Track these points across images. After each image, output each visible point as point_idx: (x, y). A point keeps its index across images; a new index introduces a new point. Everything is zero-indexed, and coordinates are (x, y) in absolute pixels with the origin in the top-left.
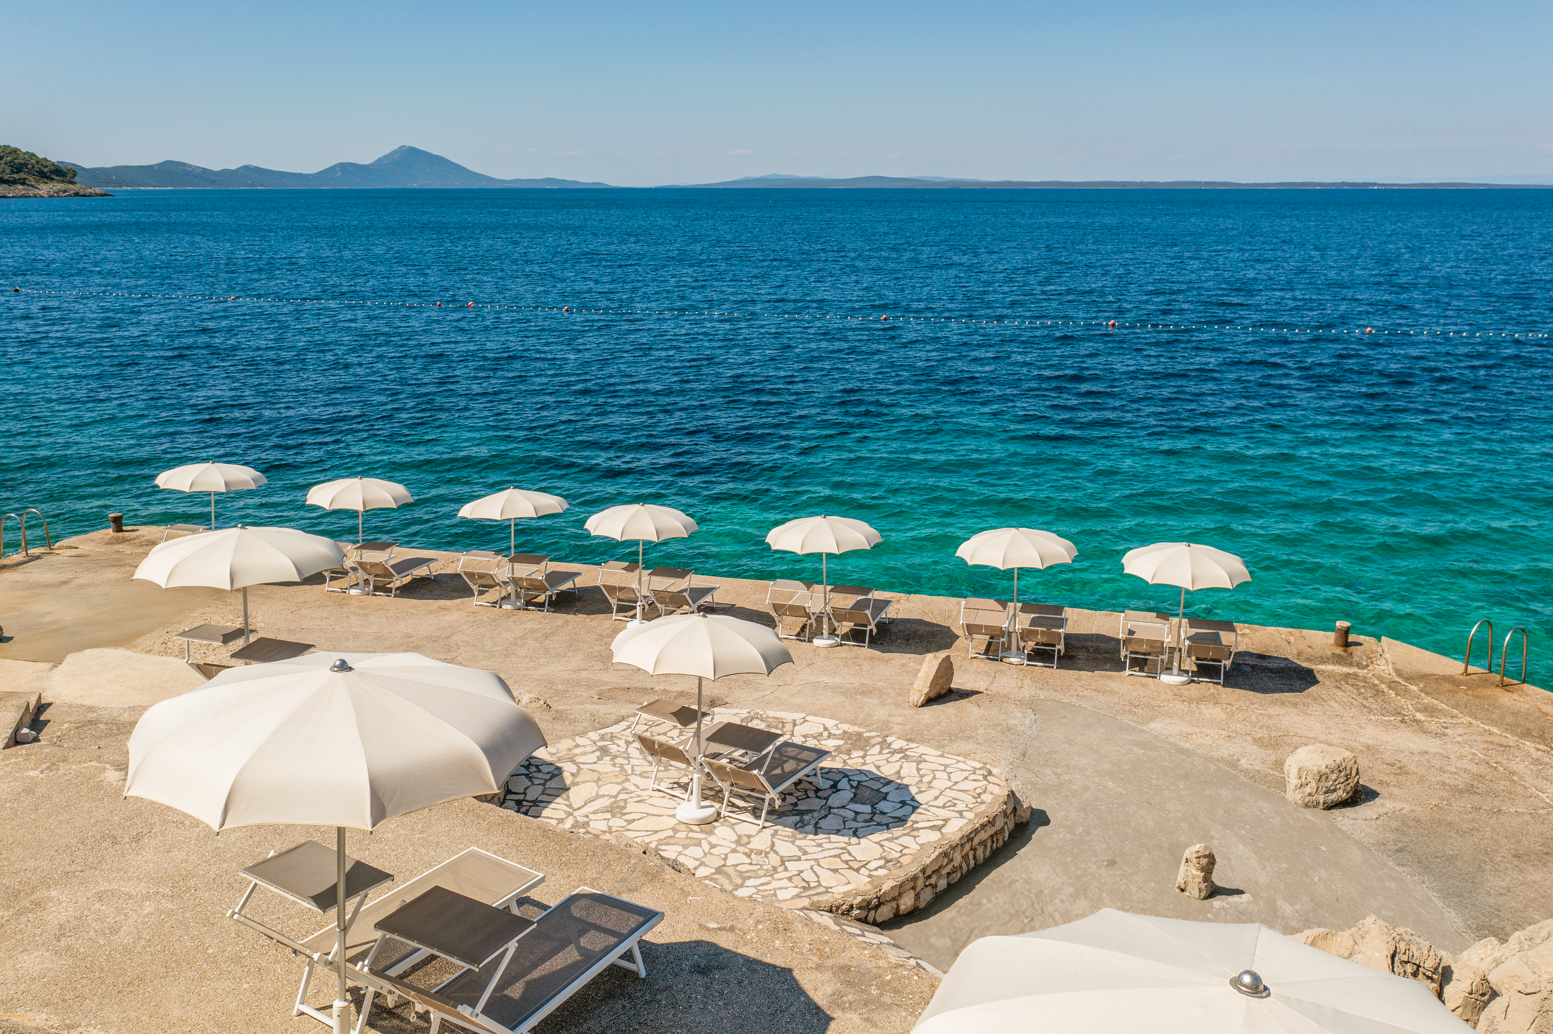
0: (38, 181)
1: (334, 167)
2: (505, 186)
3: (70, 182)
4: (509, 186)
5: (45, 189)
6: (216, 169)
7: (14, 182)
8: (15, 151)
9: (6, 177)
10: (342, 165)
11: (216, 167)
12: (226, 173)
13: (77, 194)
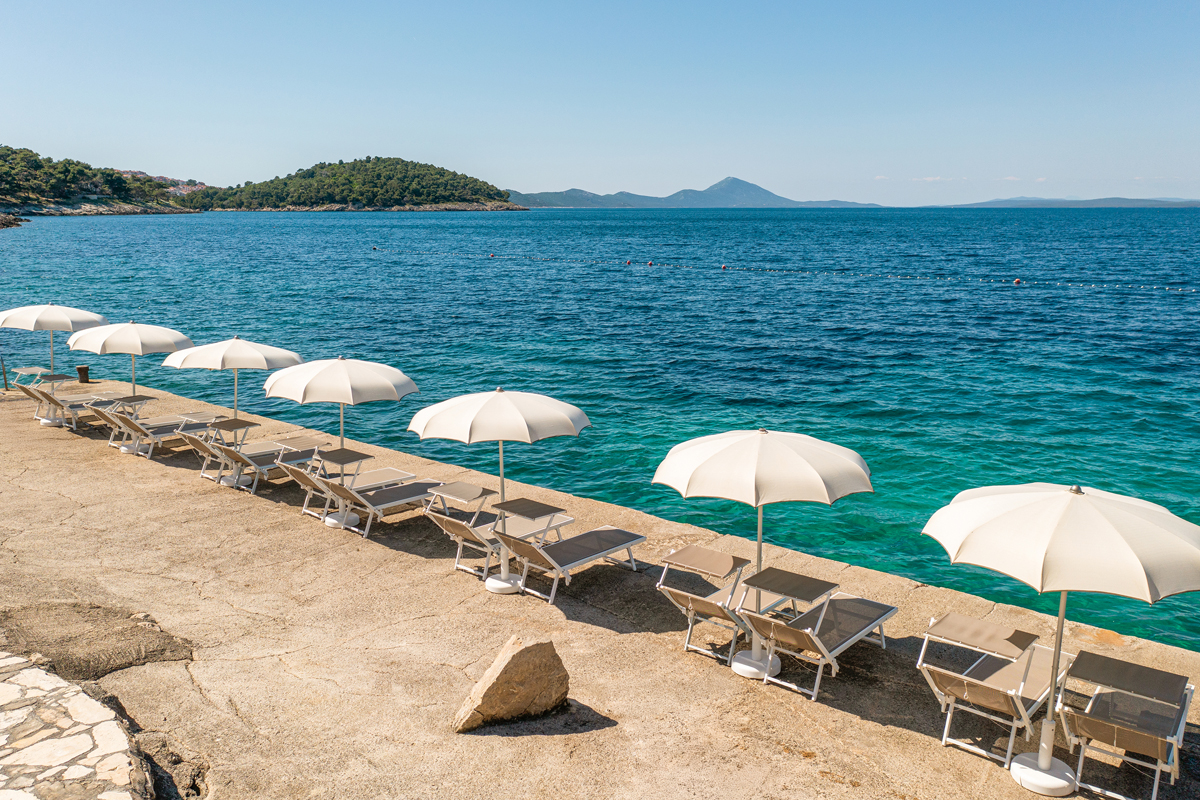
0: (486, 200)
1: (679, 192)
2: (800, 206)
3: (505, 201)
4: (803, 206)
5: (490, 205)
6: (602, 195)
7: (472, 201)
8: (476, 180)
9: (468, 197)
10: (684, 191)
11: (602, 194)
12: (608, 197)
13: (508, 209)
